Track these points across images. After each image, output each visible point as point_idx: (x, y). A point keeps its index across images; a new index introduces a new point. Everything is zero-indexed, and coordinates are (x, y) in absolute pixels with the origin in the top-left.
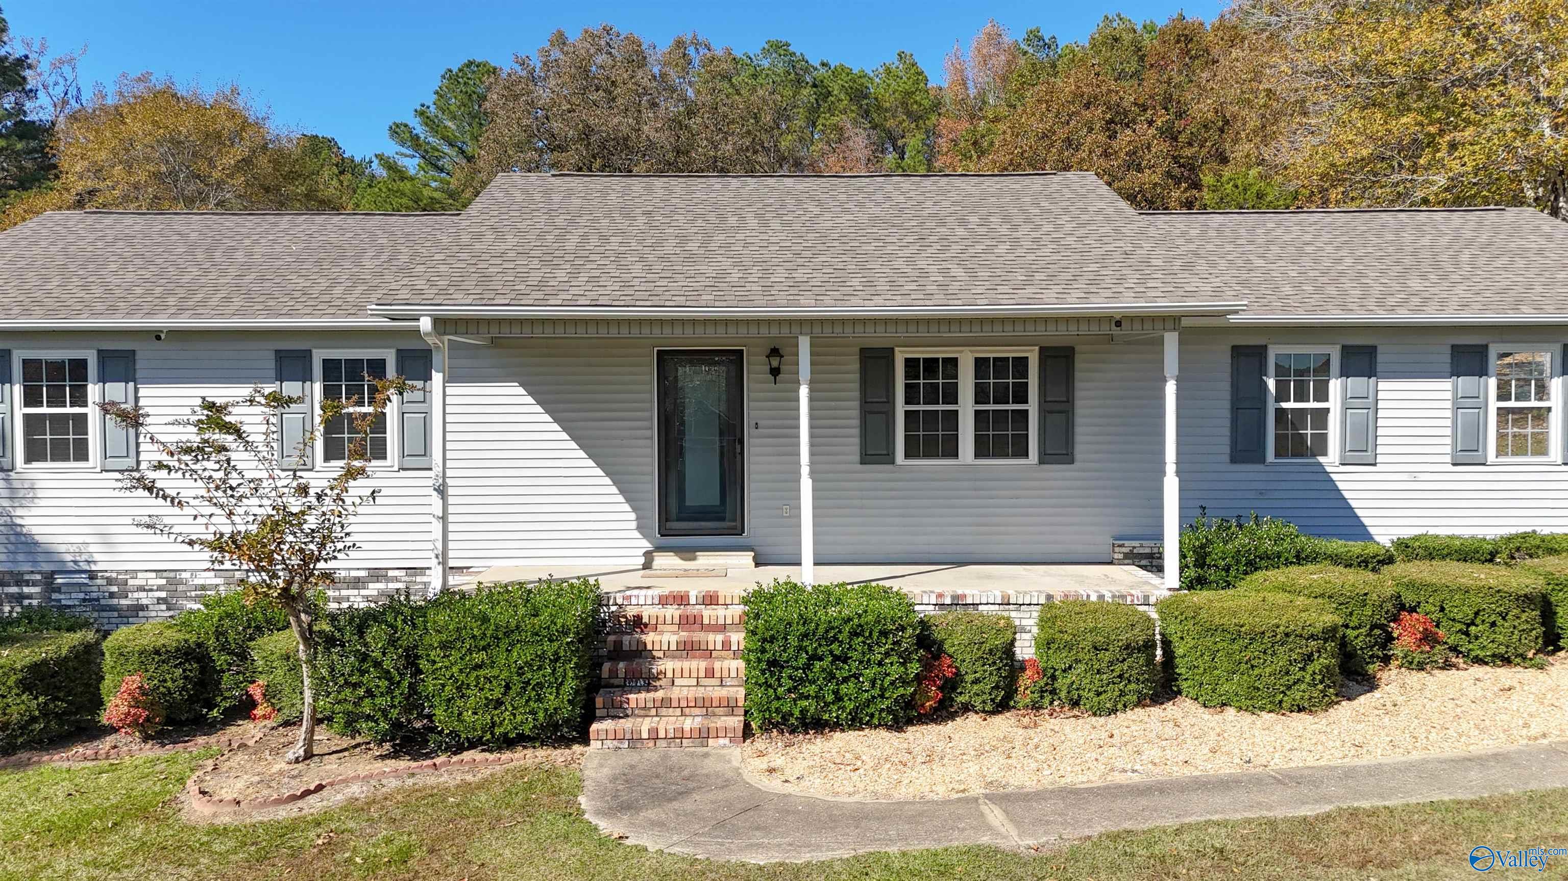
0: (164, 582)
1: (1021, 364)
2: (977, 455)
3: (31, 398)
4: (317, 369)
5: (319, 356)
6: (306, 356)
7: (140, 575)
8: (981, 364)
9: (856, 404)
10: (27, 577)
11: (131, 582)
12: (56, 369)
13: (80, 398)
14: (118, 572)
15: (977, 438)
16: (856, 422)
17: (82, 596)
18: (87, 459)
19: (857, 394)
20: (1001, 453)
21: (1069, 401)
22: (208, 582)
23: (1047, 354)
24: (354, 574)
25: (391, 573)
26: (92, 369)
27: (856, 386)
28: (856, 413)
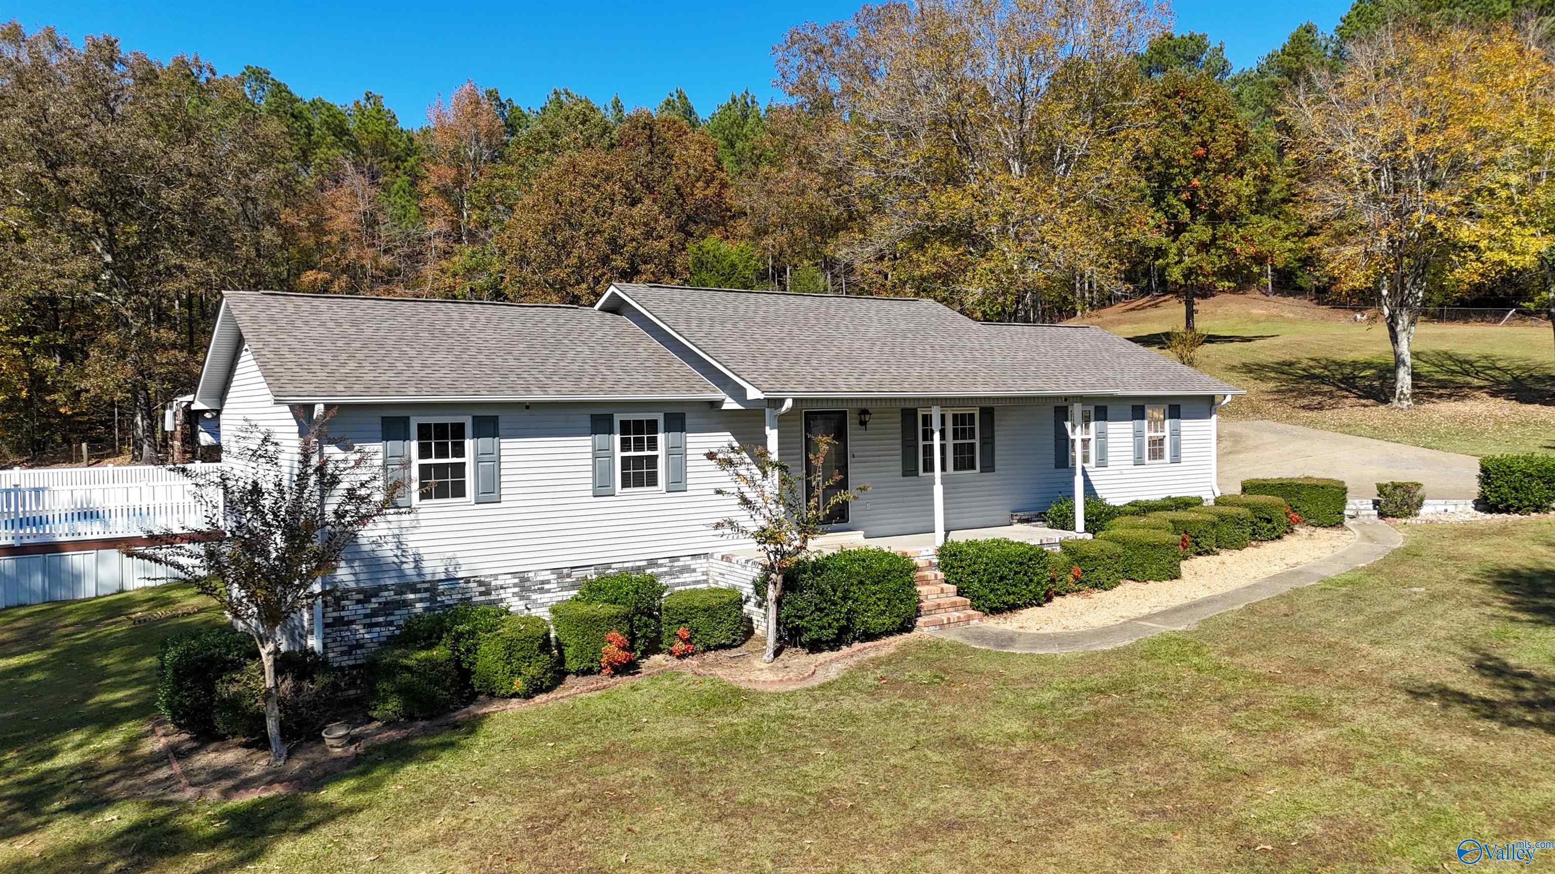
0: (517, 581)
1: (972, 416)
2: (955, 468)
3: (424, 452)
4: (617, 426)
5: (618, 418)
6: (610, 418)
7: (500, 577)
8: (955, 416)
9: (900, 441)
10: (419, 586)
11: (493, 583)
12: (441, 430)
13: (459, 451)
14: (486, 576)
15: (955, 459)
16: (900, 452)
17: (460, 596)
18: (464, 495)
19: (900, 436)
20: (964, 468)
21: (993, 437)
22: (546, 578)
23: (983, 410)
24: (638, 564)
25: (660, 562)
26: (468, 430)
27: (900, 430)
28: (899, 447)
